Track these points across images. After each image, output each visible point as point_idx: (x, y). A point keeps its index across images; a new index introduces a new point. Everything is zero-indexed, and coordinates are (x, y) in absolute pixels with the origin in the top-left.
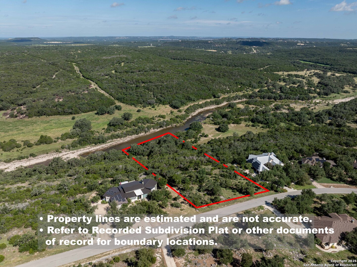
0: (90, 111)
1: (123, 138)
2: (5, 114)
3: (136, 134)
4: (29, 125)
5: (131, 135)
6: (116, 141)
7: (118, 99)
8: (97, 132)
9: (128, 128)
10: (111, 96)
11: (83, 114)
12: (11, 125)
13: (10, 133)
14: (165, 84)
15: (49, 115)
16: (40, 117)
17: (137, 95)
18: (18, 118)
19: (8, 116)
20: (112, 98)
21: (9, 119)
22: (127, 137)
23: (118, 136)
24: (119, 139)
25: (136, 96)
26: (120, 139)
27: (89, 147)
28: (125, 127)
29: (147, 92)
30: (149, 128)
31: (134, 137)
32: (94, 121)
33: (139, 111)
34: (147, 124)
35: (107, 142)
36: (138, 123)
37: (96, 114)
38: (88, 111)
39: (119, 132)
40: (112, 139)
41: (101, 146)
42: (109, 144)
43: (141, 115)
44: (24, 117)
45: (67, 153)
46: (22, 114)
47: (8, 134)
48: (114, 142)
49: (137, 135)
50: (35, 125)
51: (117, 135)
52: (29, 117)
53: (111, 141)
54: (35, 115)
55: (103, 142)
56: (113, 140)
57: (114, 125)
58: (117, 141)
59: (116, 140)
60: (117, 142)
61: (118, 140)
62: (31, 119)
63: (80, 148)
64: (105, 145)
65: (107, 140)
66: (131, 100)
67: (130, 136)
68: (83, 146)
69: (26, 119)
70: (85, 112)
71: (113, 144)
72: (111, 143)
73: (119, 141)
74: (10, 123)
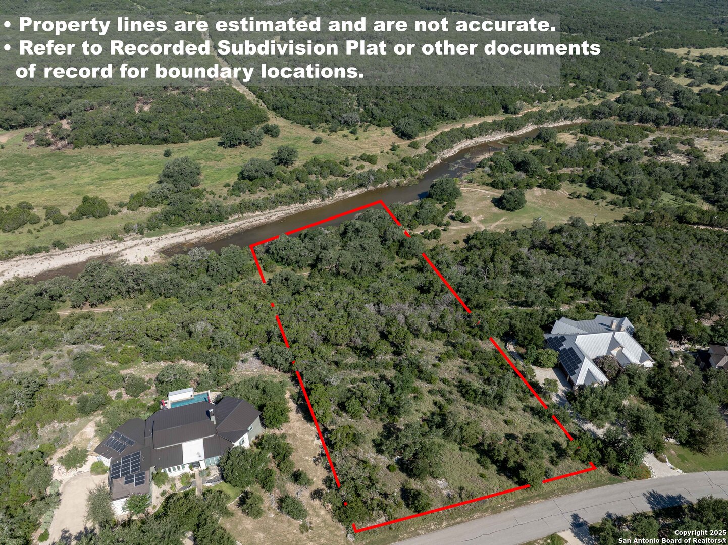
0: (208, 137)
1: (267, 211)
2: (28, 137)
3: (300, 203)
4: (70, 167)
5: (288, 204)
6: (250, 217)
7: (275, 109)
8: (212, 193)
9: (284, 185)
10: (261, 101)
11: (192, 143)
12: (33, 164)
13: (27, 184)
14: (389, 73)
15: (118, 144)
16: (100, 147)
17: (319, 99)
18: (53, 147)
19: (33, 142)
20: (263, 104)
21: (33, 149)
22: (279, 208)
23: (256, 207)
24: (257, 213)
25: (317, 102)
26: (260, 213)
27: (188, 230)
28: (278, 182)
29: (343, 92)
30: (331, 188)
31: (294, 209)
32: (211, 164)
33: (317, 141)
34: (331, 176)
35: (230, 219)
36: (310, 173)
37: (220, 144)
38: (204, 138)
39: (260, 195)
40: (242, 213)
41: (215, 229)
42: (234, 224)
43: (320, 152)
44: (65, 146)
45: (135, 242)
46: (62, 139)
47: (20, 187)
48: (245, 221)
49: (302, 205)
50: (83, 167)
51: (254, 204)
52: (76, 147)
53: (239, 218)
54: (88, 143)
55: (220, 218)
56: (245, 215)
57: (251, 179)
58: (253, 217)
59: (250, 214)
60: (251, 220)
61: (257, 216)
62: (79, 150)
63: (166, 232)
64: (223, 227)
65: (230, 214)
66: (303, 112)
67: (286, 207)
68: (174, 228)
69: (69, 152)
70: (198, 140)
71: (242, 226)
72: (237, 223)
73: (257, 218)
74: (33, 159)
